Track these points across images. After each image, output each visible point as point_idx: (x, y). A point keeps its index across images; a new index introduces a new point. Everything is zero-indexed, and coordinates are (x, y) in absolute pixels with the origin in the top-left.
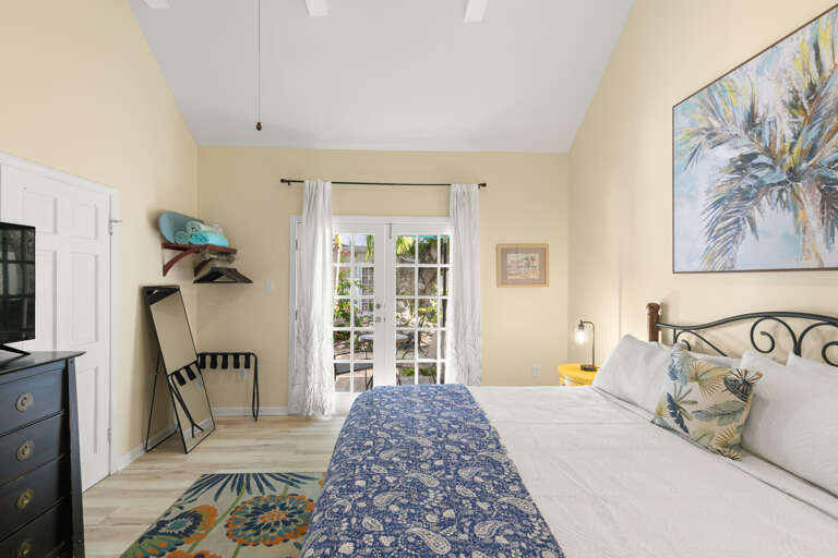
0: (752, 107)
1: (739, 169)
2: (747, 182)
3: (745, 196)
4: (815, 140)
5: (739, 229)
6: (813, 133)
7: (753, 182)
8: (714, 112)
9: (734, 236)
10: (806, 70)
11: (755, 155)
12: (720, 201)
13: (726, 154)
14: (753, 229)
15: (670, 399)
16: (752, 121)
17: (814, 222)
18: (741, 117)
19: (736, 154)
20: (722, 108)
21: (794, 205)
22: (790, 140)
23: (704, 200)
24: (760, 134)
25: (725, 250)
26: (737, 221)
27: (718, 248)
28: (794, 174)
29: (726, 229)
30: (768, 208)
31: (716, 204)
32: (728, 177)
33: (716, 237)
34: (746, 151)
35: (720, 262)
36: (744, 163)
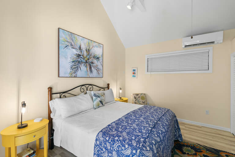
0: (80, 45)
1: (78, 56)
2: (79, 60)
3: (79, 62)
4: (89, 58)
5: (78, 69)
6: (89, 57)
7: (81, 60)
8: (73, 40)
9: (77, 70)
10: (88, 46)
11: (80, 55)
12: (74, 61)
13: (75, 52)
14: (80, 69)
15: (100, 101)
16: (80, 48)
17: (89, 70)
18: (78, 46)
19: (77, 53)
20: (74, 41)
21: (86, 67)
22: (86, 56)
23: (69, 60)
24: (82, 52)
25: (75, 73)
26: (77, 67)
27: (73, 72)
28: (86, 62)
29: (75, 68)
30: (83, 66)
31: (73, 62)
32: (75, 57)
33: (73, 69)
34: (79, 53)
35: (74, 75)
36: (79, 56)
